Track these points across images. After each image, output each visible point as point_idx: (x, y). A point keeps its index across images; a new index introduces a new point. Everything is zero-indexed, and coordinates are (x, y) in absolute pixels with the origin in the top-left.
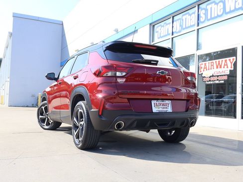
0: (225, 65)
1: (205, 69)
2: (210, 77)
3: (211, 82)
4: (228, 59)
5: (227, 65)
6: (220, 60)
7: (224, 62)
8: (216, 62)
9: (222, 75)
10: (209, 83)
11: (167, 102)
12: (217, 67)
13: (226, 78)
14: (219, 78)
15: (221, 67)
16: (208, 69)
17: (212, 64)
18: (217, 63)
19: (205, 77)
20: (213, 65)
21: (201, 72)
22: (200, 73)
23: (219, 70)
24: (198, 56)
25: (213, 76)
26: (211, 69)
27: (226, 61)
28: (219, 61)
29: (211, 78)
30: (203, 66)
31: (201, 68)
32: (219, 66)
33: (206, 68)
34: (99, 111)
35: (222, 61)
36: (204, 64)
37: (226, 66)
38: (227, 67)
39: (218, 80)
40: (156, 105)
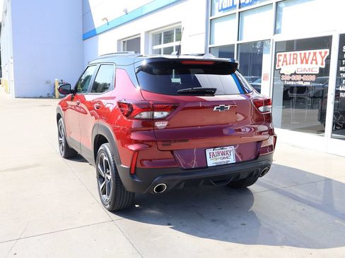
0: (313, 60)
1: (285, 63)
2: (291, 75)
3: (292, 83)
4: (318, 51)
5: (316, 60)
6: (307, 52)
7: (312, 55)
8: (301, 54)
9: (309, 74)
10: (290, 83)
11: (228, 148)
12: (302, 62)
13: (313, 78)
14: (303, 78)
15: (307, 63)
16: (288, 63)
17: (295, 56)
18: (303, 55)
19: (284, 74)
20: (296, 59)
21: (278, 66)
22: (277, 68)
23: (304, 66)
24: (276, 43)
25: (295, 74)
26: (293, 63)
27: (315, 54)
28: (305, 54)
29: (293, 76)
30: (282, 58)
31: (280, 61)
32: (304, 61)
33: (286, 61)
34: (131, 168)
35: (310, 53)
36: (283, 56)
37: (314, 62)
38: (317, 63)
39: (302, 80)
40: (213, 155)
